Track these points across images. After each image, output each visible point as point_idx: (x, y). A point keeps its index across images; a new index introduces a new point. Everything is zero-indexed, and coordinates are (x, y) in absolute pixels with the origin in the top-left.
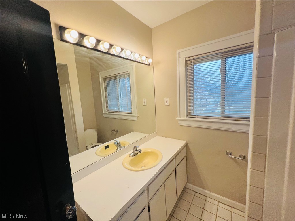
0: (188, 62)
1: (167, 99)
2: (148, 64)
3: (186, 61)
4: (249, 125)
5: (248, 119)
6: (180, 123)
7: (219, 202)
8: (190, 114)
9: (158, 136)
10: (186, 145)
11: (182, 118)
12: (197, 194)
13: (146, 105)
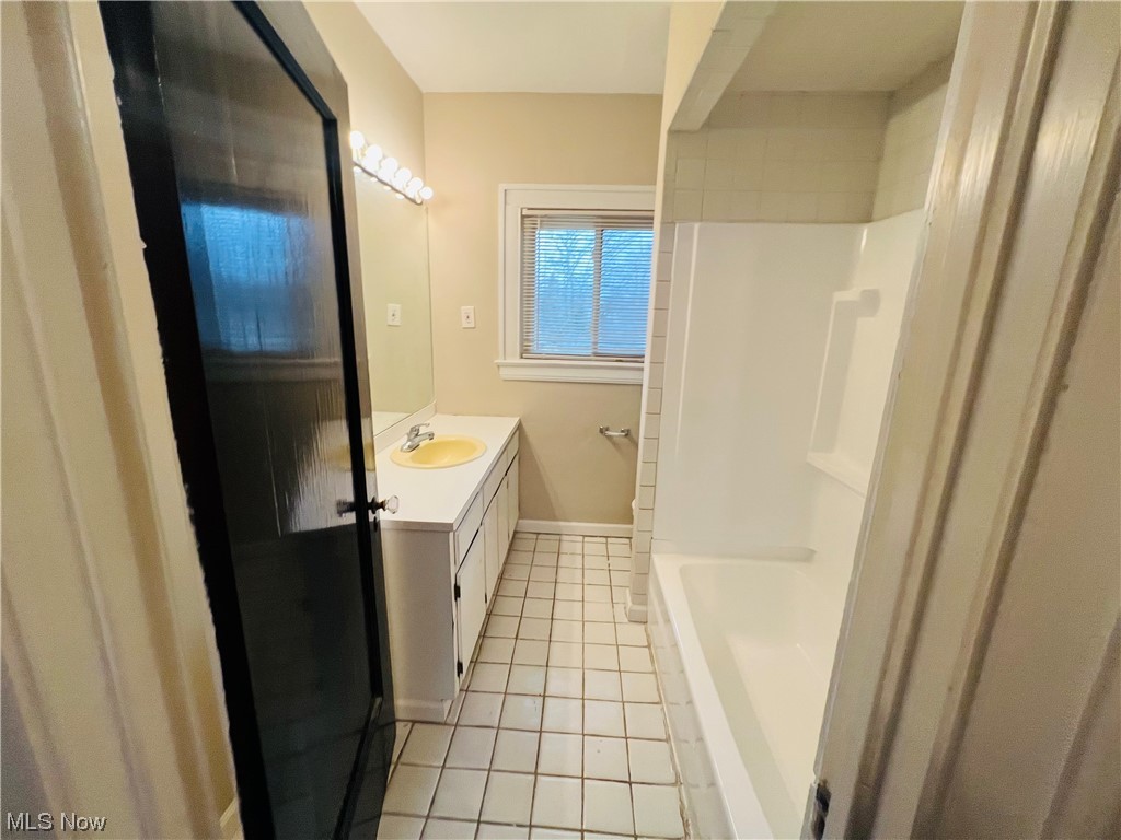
0: (527, 221)
1: (468, 309)
2: (419, 202)
3: (523, 217)
4: (642, 369)
5: (639, 358)
6: (505, 373)
7: (584, 536)
8: (527, 351)
9: (437, 415)
10: (519, 428)
11: (508, 361)
12: (540, 536)
13: (397, 322)
